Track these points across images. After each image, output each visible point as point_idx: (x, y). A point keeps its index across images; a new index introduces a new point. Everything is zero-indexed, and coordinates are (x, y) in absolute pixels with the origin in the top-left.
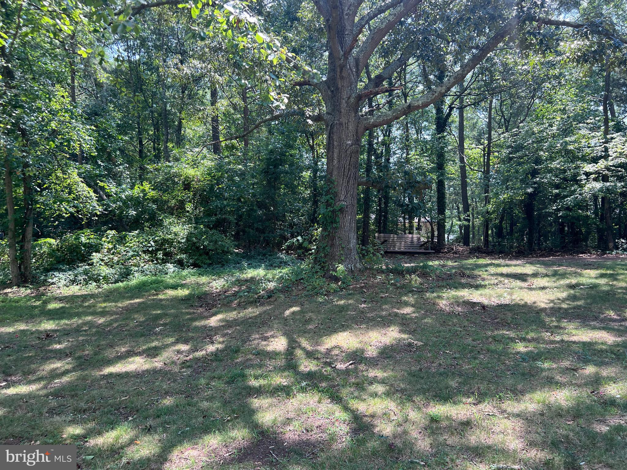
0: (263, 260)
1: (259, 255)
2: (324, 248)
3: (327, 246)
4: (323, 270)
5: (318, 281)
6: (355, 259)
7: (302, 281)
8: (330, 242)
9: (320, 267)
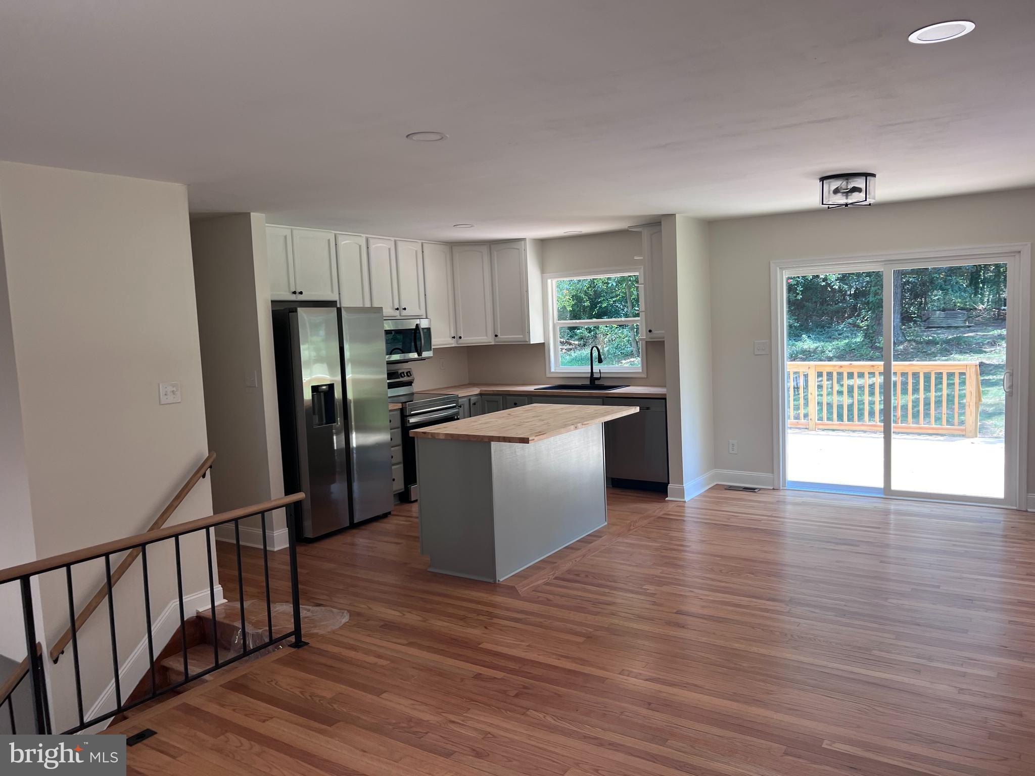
0: (822, 332)
1: (817, 328)
2: (872, 326)
3: (874, 325)
4: (871, 343)
5: (865, 350)
6: (898, 334)
7: (853, 351)
8: (877, 322)
9: (869, 340)
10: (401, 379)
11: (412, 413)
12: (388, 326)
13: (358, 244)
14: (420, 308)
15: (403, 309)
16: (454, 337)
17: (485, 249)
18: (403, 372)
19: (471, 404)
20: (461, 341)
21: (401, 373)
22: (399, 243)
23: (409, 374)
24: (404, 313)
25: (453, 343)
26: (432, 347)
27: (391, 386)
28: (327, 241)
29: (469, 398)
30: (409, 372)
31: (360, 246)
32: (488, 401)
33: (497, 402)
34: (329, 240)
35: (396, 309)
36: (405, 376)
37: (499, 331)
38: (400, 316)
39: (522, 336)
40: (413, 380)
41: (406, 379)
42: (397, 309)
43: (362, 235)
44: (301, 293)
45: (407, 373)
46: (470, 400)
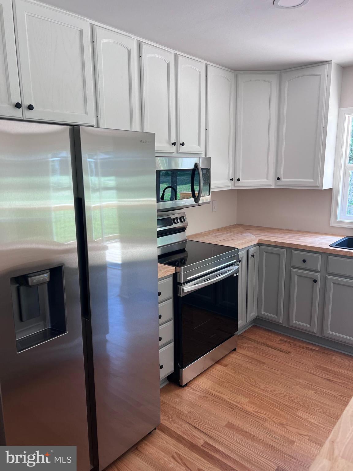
10: (175, 226)
11: (188, 279)
12: (162, 165)
13: (126, 48)
14: (199, 145)
15: (181, 144)
16: (232, 180)
17: (273, 79)
18: (177, 218)
19: (250, 256)
20: (239, 184)
21: (174, 219)
22: (181, 59)
23: (182, 219)
24: (182, 149)
25: (230, 186)
26: (211, 190)
27: (161, 234)
28: (78, 33)
29: (247, 249)
30: (183, 217)
31: (129, 52)
32: (266, 252)
33: (279, 255)
34: (81, 31)
35: (172, 144)
36: (178, 222)
37: (282, 172)
38: (177, 152)
39: (312, 180)
40: (187, 225)
41: (179, 225)
42: (174, 144)
43: (133, 37)
44: (30, 107)
45: (180, 218)
46: (248, 251)
